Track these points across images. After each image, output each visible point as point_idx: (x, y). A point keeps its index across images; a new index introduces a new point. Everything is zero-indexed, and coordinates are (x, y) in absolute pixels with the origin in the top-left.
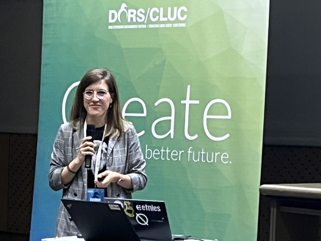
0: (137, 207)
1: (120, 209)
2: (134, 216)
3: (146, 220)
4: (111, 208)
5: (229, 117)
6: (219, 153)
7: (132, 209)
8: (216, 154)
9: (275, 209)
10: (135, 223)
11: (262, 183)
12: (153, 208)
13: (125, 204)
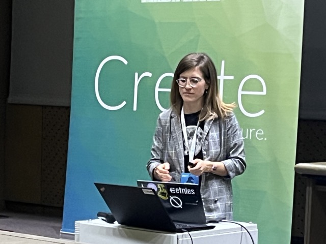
0: (171, 190)
1: (153, 194)
2: (168, 198)
3: (180, 204)
4: (145, 193)
5: (264, 93)
6: (254, 130)
7: (166, 192)
8: (251, 131)
9: (311, 188)
10: (169, 206)
11: (297, 162)
12: (187, 191)
13: (159, 187)
